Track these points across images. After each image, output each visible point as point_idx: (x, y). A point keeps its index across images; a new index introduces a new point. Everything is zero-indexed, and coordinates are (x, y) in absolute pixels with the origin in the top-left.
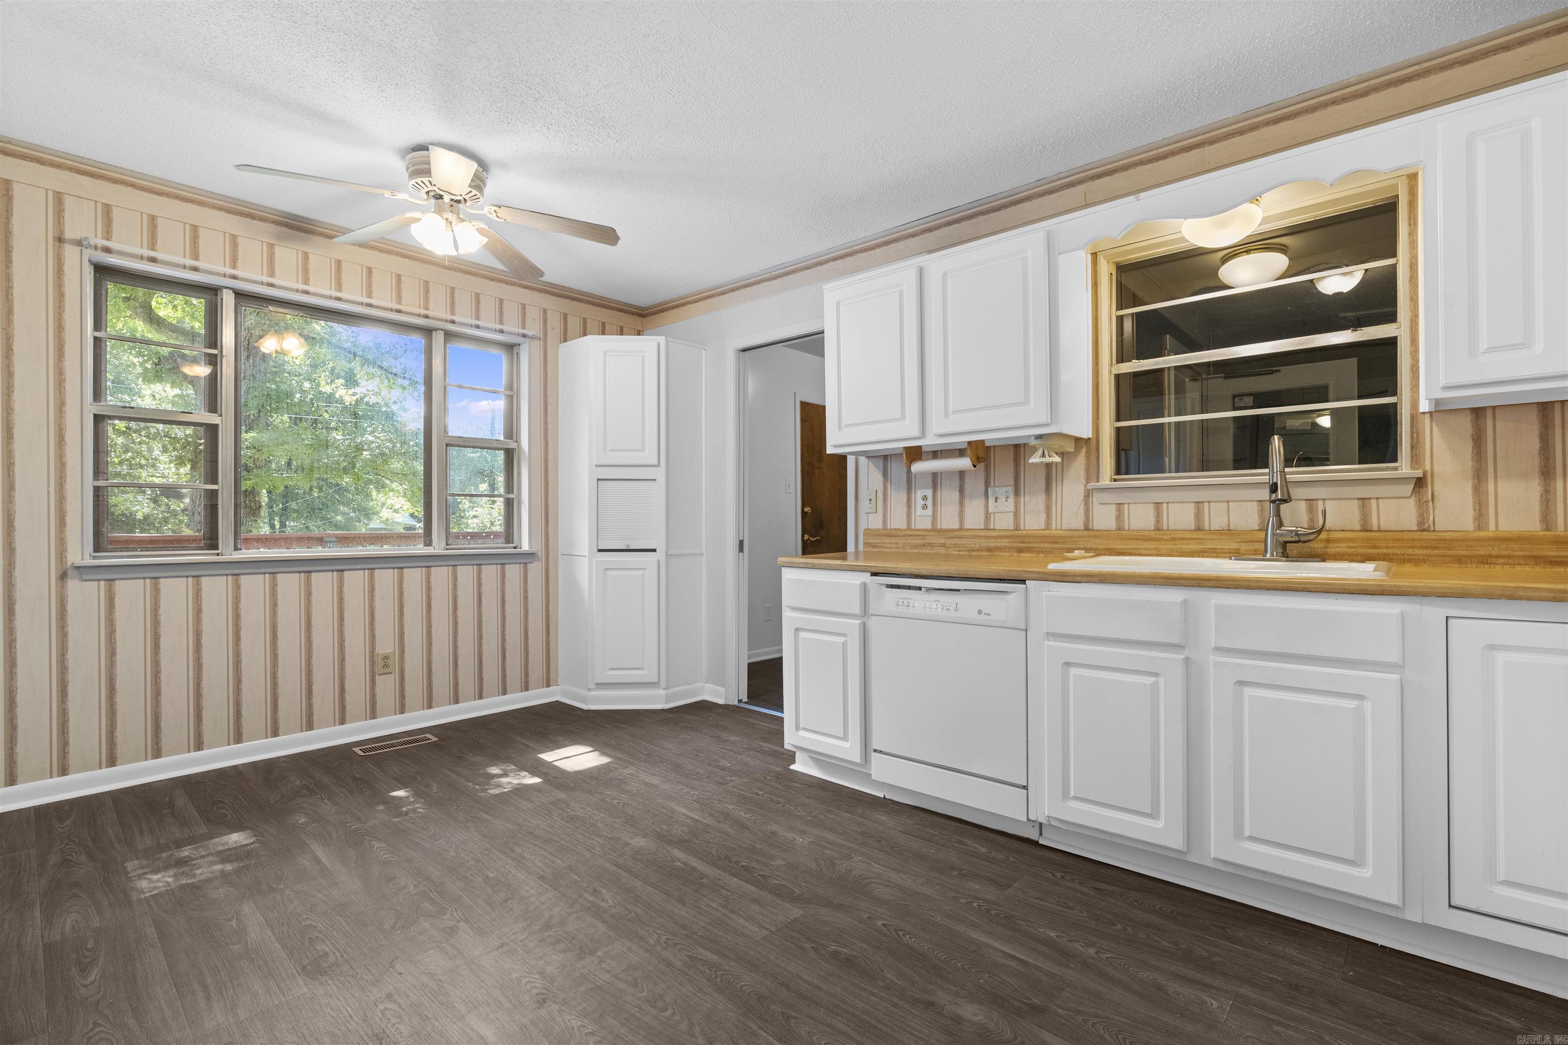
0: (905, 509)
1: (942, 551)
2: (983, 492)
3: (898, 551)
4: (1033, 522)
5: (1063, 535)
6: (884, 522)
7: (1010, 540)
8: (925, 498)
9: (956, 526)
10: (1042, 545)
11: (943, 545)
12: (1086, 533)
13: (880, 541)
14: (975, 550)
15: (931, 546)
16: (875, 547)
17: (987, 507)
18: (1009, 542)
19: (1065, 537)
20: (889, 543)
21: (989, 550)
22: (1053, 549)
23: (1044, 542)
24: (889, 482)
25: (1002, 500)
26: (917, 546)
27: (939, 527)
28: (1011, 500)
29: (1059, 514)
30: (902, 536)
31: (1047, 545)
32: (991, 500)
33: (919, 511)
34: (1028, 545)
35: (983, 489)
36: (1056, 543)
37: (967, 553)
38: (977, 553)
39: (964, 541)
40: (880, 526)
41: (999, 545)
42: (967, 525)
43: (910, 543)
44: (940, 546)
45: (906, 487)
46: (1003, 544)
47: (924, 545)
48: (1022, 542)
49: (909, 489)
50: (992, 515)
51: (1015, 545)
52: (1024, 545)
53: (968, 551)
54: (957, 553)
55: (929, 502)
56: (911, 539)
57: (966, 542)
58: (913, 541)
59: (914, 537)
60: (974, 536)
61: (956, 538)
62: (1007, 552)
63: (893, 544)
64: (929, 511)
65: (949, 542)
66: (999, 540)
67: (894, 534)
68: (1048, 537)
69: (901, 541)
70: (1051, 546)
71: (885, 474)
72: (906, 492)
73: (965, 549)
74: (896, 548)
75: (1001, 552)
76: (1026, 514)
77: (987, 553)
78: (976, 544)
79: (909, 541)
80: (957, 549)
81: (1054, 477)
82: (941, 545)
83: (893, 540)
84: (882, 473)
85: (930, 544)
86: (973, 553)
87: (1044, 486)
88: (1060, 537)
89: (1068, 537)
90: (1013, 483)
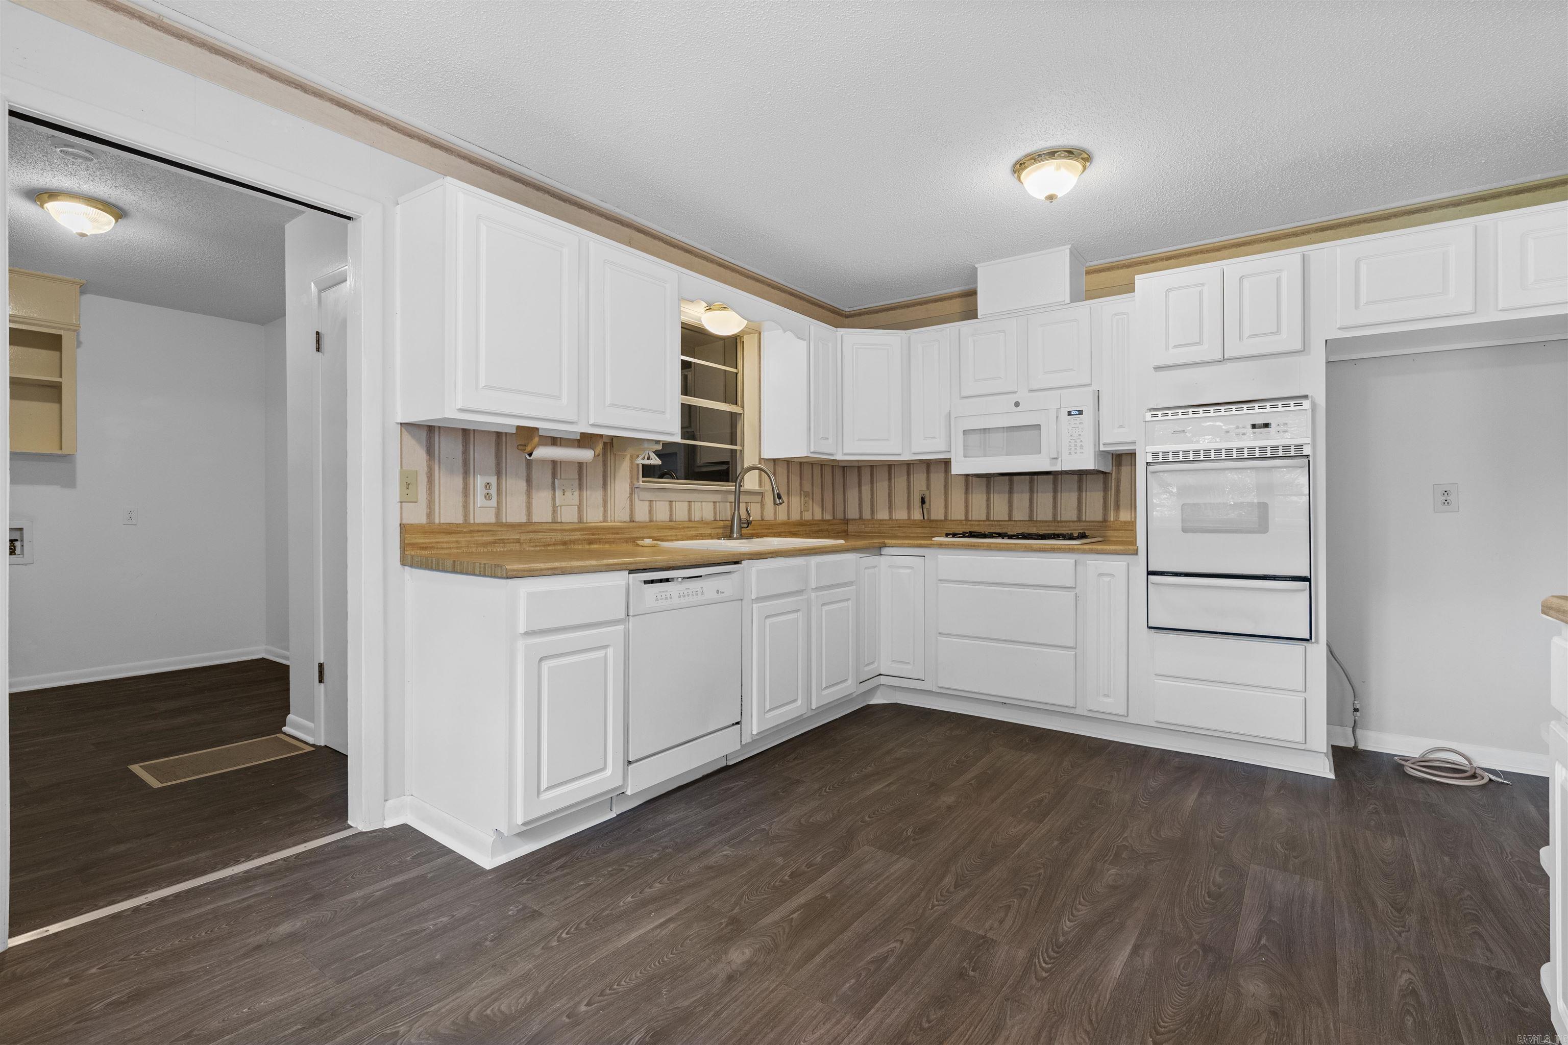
0: (460, 499)
1: (517, 547)
2: (550, 484)
3: (459, 551)
4: (593, 516)
5: (623, 527)
6: (430, 514)
7: (582, 533)
8: (488, 486)
9: (524, 519)
10: (608, 536)
11: (518, 541)
12: (632, 524)
13: (434, 541)
14: (550, 545)
15: (504, 543)
16: (425, 548)
17: (554, 499)
18: (582, 535)
19: (624, 528)
20: (446, 542)
21: (564, 543)
22: (615, 539)
23: (609, 533)
24: (437, 461)
25: (568, 494)
26: (486, 544)
27: (504, 521)
28: (577, 493)
29: (612, 507)
30: (465, 533)
31: (611, 536)
32: (558, 493)
33: (480, 500)
34: (597, 537)
35: (550, 480)
36: (618, 534)
37: (543, 548)
38: (553, 548)
39: (540, 536)
40: (423, 520)
41: (573, 538)
42: (535, 519)
43: (477, 540)
44: (514, 543)
45: (461, 470)
46: (577, 537)
47: (495, 542)
48: (593, 534)
49: (466, 473)
50: (559, 508)
51: (587, 537)
52: (594, 537)
53: (544, 546)
54: (533, 549)
55: (493, 491)
56: (478, 536)
57: (542, 537)
58: (480, 538)
59: (482, 533)
60: (550, 530)
61: (531, 532)
62: (580, 544)
63: (453, 542)
64: (493, 502)
65: (523, 537)
66: (572, 534)
67: (449, 530)
68: (612, 528)
69: (463, 539)
70: (613, 536)
71: (430, 451)
72: (461, 476)
73: (541, 544)
74: (457, 548)
75: (574, 544)
76: (588, 508)
77: (562, 547)
78: (551, 538)
79: (476, 538)
80: (532, 544)
81: (609, 475)
82: (515, 541)
83: (453, 538)
84: (425, 450)
85: (502, 541)
86: (550, 548)
87: (602, 483)
88: (620, 528)
89: (626, 528)
90: (577, 477)
